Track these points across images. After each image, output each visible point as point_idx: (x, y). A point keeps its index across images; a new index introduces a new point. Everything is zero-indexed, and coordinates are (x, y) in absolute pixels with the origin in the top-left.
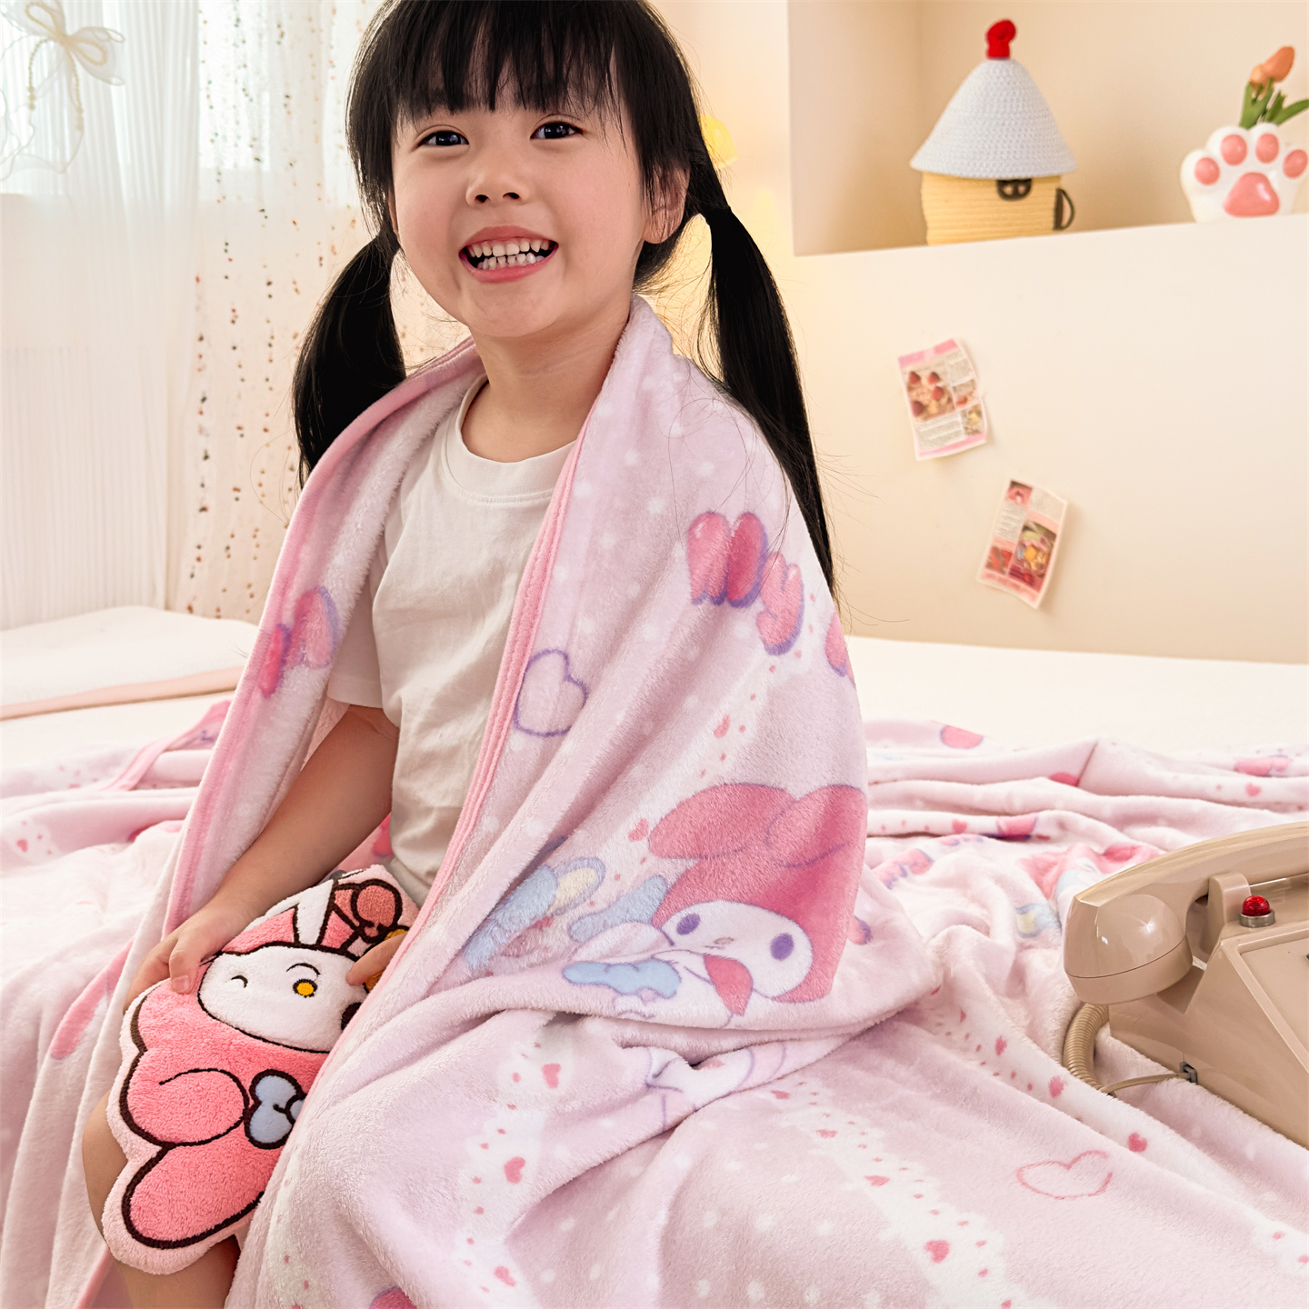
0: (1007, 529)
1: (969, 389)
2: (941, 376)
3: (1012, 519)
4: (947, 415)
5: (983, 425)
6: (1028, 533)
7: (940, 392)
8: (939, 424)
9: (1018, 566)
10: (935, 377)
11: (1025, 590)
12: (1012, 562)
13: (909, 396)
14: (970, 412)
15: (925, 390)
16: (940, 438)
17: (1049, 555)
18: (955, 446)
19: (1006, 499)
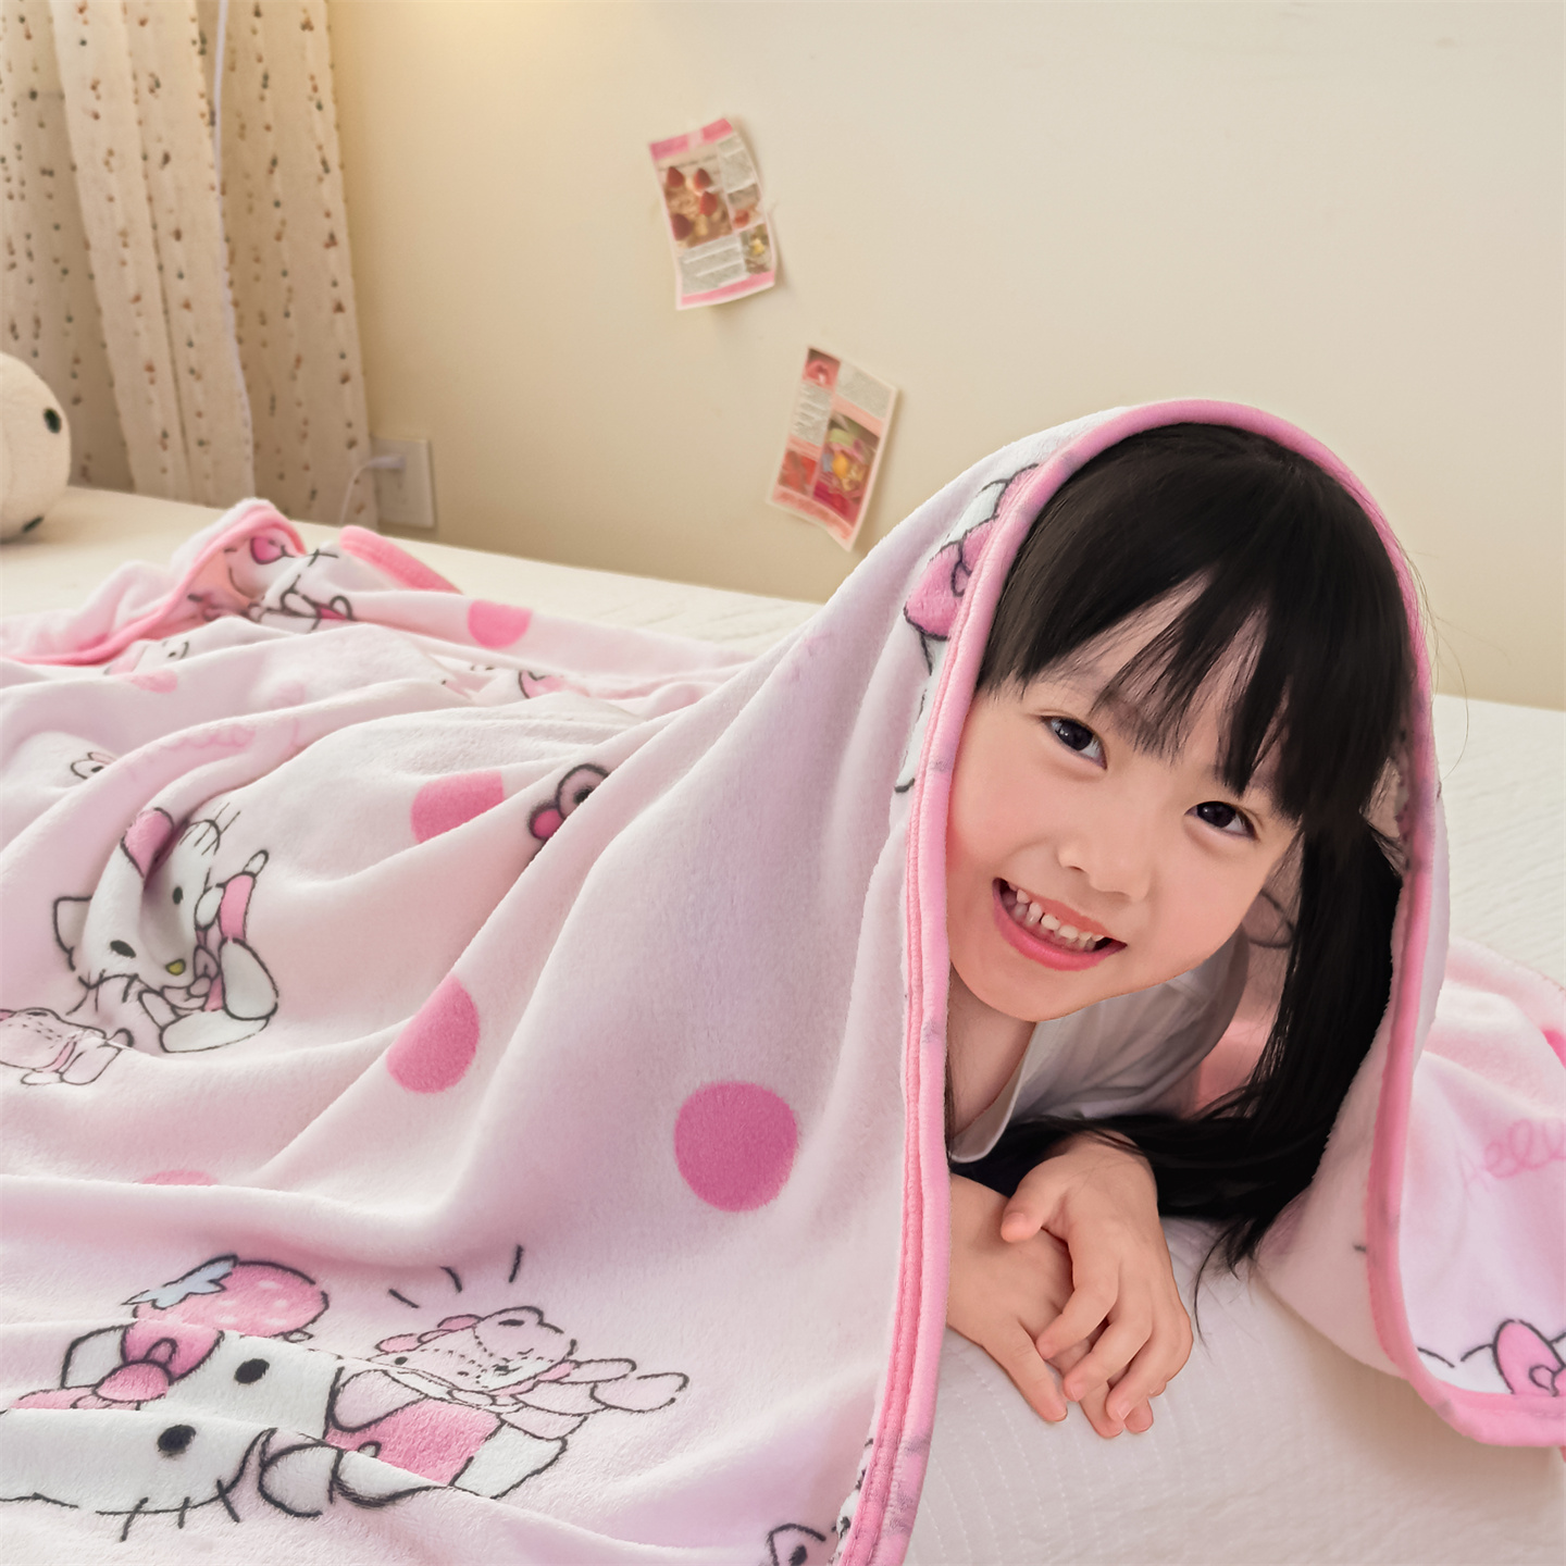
0: (806, 423)
1: (751, 200)
2: (714, 177)
3: (813, 409)
4: (722, 239)
5: (770, 260)
6: (837, 433)
7: (710, 202)
8: (709, 254)
9: (826, 483)
10: (703, 178)
11: (834, 522)
12: (816, 477)
13: (669, 207)
14: (754, 237)
15: (692, 199)
16: (712, 274)
17: (866, 469)
18: (732, 289)
19: (804, 378)
